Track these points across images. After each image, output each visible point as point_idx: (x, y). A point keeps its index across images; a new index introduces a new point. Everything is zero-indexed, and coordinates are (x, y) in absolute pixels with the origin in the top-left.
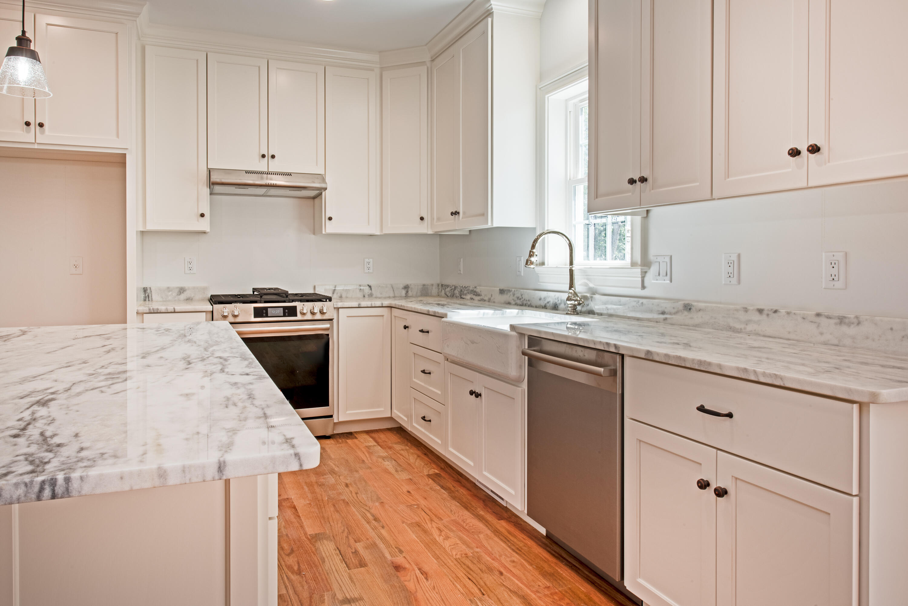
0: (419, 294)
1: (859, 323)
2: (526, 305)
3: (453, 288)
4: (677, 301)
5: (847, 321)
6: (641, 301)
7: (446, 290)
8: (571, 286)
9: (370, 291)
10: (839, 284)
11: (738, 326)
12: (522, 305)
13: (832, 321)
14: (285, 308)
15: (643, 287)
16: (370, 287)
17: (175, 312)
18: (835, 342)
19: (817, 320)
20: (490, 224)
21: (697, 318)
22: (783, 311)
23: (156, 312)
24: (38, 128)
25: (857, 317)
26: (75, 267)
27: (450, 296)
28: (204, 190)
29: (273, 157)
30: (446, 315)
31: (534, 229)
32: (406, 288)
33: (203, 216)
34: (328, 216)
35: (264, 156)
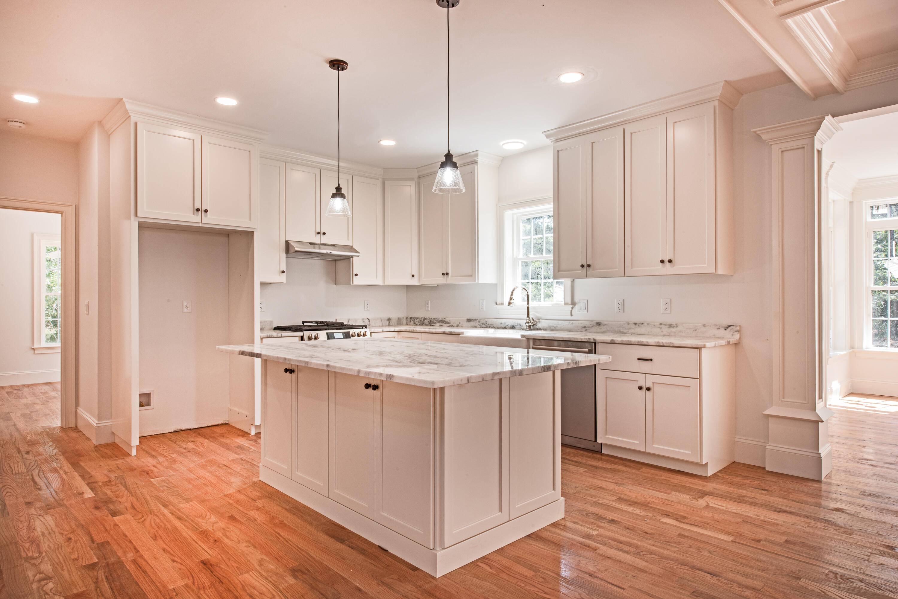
0: (396, 324)
1: (677, 327)
2: (489, 327)
3: (423, 319)
4: (592, 321)
5: (672, 326)
6: (571, 322)
7: (415, 321)
8: (528, 316)
9: (369, 323)
10: (668, 312)
11: (625, 331)
12: (487, 327)
13: (667, 326)
14: (344, 333)
15: (571, 315)
16: (369, 319)
17: (282, 337)
18: (669, 335)
19: (660, 326)
20: (476, 281)
21: (603, 329)
22: (646, 323)
23: (271, 337)
24: (203, 213)
25: (676, 324)
26: (186, 307)
27: (420, 324)
28: (284, 255)
29: (324, 234)
30: (463, 333)
31: (496, 285)
32: (389, 320)
33: (283, 272)
34: (355, 273)
35: (319, 233)
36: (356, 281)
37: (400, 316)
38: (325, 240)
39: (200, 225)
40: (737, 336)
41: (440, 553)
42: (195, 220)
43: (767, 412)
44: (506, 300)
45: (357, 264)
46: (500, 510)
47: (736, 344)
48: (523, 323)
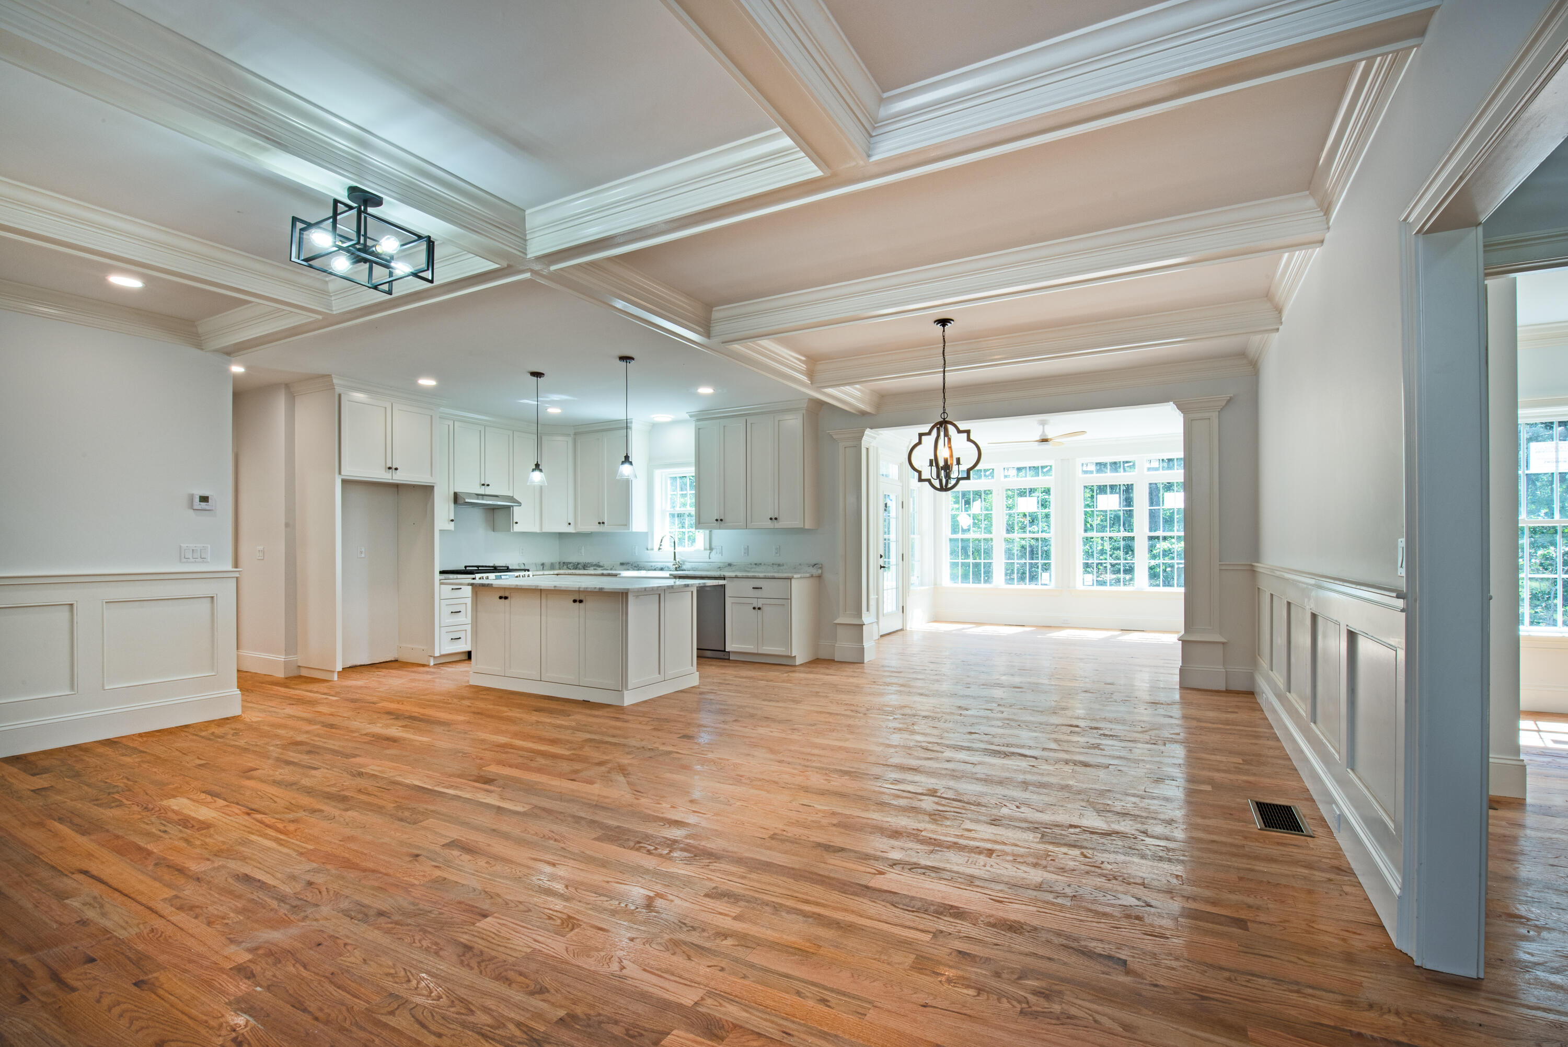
0: (549, 568)
1: (783, 566)
3: (576, 564)
4: (725, 563)
6: (710, 564)
7: (568, 565)
8: (675, 559)
10: (778, 555)
11: (748, 570)
12: (639, 570)
13: (777, 566)
15: (711, 557)
16: (524, 564)
18: (777, 572)
19: (773, 565)
20: (630, 530)
21: (733, 569)
22: (763, 564)
24: (393, 470)
25: (779, 563)
26: (362, 553)
27: (573, 569)
28: (452, 505)
29: (488, 485)
30: (620, 574)
31: (647, 533)
32: (543, 564)
33: (452, 521)
34: (515, 521)
35: (483, 485)
36: (517, 528)
37: (553, 561)
38: (488, 491)
39: (391, 481)
40: (820, 571)
41: (626, 692)
42: (387, 477)
43: (835, 622)
44: (656, 547)
45: (517, 512)
46: (659, 673)
47: (820, 577)
48: (670, 565)
